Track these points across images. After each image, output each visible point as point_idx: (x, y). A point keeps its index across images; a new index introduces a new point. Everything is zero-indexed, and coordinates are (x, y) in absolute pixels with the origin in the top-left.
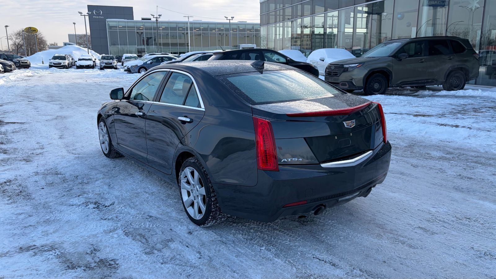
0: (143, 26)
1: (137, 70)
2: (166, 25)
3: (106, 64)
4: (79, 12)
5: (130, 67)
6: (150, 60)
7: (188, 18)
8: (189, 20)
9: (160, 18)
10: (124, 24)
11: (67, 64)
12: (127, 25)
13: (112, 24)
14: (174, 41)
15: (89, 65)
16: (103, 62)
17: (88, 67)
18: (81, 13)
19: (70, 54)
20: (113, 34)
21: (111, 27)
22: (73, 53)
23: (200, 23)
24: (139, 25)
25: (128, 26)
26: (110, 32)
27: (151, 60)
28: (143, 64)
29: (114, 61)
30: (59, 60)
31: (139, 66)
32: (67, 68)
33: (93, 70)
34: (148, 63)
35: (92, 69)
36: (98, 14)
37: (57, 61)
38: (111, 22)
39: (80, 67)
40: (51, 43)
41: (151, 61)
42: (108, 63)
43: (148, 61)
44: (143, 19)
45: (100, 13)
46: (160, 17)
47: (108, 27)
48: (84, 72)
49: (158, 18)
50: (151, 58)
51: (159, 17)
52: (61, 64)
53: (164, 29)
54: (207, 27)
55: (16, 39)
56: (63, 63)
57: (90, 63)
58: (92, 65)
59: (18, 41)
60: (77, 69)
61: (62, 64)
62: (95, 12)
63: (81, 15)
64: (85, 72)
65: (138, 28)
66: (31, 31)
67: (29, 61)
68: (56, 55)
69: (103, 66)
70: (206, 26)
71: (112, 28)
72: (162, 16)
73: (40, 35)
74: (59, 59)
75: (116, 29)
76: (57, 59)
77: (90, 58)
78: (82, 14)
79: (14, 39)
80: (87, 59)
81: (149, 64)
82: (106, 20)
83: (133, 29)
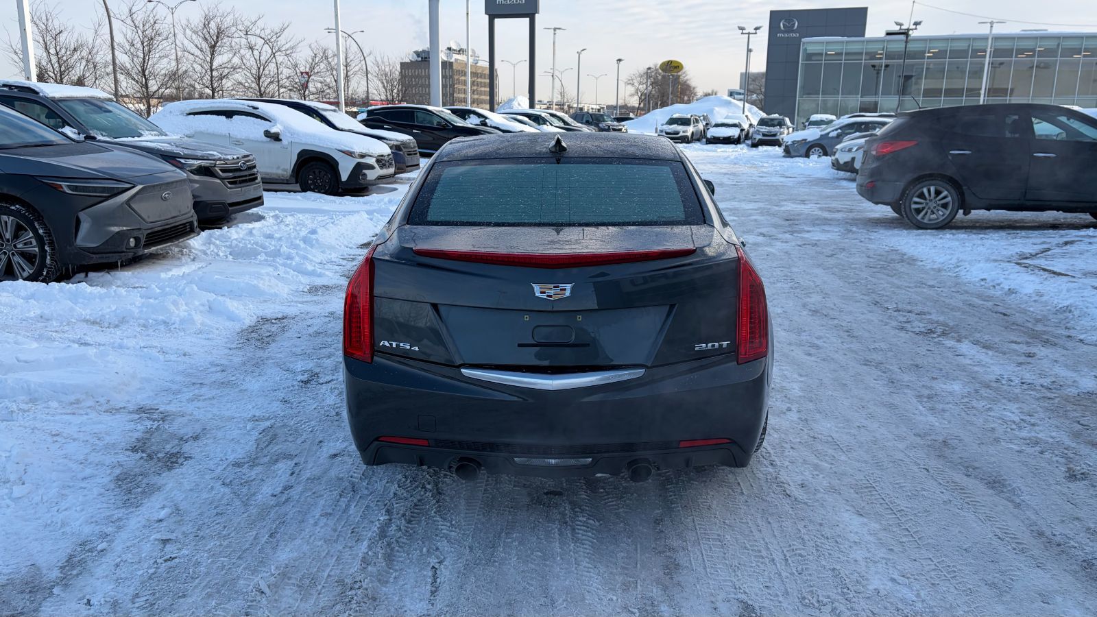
0: (883, 50)
1: (803, 151)
2: (941, 45)
3: (764, 135)
4: (739, 27)
5: (789, 143)
6: (836, 130)
7: (991, 27)
8: (991, 30)
9: (916, 29)
10: (838, 48)
11: (689, 134)
12: (844, 49)
13: (811, 49)
14: (956, 84)
15: (730, 137)
16: (759, 131)
17: (727, 141)
18: (742, 29)
19: (705, 114)
20: (811, 70)
21: (809, 56)
22: (715, 112)
23: (1035, 38)
24: (877, 47)
25: (848, 51)
26: (806, 66)
27: (840, 128)
28: (818, 137)
29: (782, 130)
30: (678, 125)
31: (809, 142)
32: (688, 142)
33: (734, 148)
34: (831, 135)
35: (733, 146)
36: (789, 29)
37: (675, 127)
38: (813, 44)
39: (712, 140)
40: (705, 91)
41: (839, 131)
42: (769, 134)
43: (833, 131)
44: (888, 34)
45: (794, 26)
46: (918, 26)
47: (803, 54)
48: (716, 151)
49: (912, 30)
50: (841, 125)
51: (914, 27)
52: (678, 134)
53: (936, 56)
54: (1055, 47)
55: (640, 83)
56: (684, 132)
57: (735, 132)
58: (737, 136)
59: (642, 87)
60: (707, 144)
61: (681, 134)
62: (783, 24)
63: (742, 33)
64: (719, 150)
65: (872, 56)
66: (672, 67)
67: (626, 127)
68: (676, 116)
69: (757, 140)
70: (1052, 44)
71: (813, 58)
72: (922, 24)
73: (684, 75)
74: (680, 123)
75: (840, 58)
76: (674, 124)
77: (736, 122)
78: (744, 32)
79: (636, 84)
80: (731, 123)
81: (833, 137)
82: (803, 40)
83: (859, 57)
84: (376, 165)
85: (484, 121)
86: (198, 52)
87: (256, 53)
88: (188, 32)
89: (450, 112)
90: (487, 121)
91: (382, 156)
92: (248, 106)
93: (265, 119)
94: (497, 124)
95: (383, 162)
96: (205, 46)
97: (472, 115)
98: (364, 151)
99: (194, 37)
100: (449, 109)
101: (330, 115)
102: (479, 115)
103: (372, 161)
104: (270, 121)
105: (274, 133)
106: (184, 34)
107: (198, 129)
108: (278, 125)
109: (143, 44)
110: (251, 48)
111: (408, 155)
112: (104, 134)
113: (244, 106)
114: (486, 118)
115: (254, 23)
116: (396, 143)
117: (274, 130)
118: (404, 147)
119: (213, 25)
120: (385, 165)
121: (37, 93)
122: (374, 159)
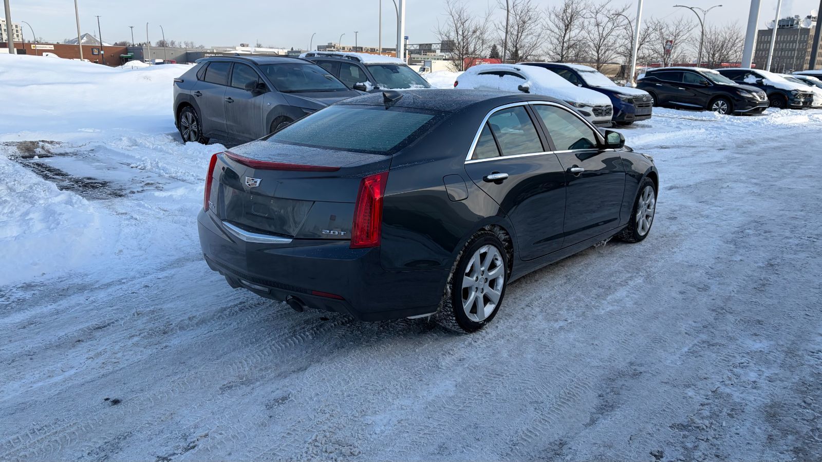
84: (592, 113)
85: (761, 80)
86: (556, 30)
87: (601, 28)
88: (553, 16)
89: (718, 73)
90: (763, 80)
91: (600, 106)
92: (515, 68)
93: (523, 78)
94: (773, 83)
95: (600, 111)
96: (562, 25)
97: (750, 76)
98: (584, 102)
99: (556, 19)
100: (718, 71)
101: (586, 75)
102: (757, 76)
103: (589, 110)
104: (525, 79)
105: (525, 88)
106: (550, 17)
107: (482, 84)
108: (529, 82)
109: (518, 26)
110: (598, 25)
111: (639, 106)
112: (386, 86)
113: (511, 68)
114: (763, 78)
115: (603, 7)
116: (629, 97)
117: (525, 85)
118: (636, 101)
119: (569, 11)
120: (601, 113)
121: (359, 61)
122: (592, 109)
